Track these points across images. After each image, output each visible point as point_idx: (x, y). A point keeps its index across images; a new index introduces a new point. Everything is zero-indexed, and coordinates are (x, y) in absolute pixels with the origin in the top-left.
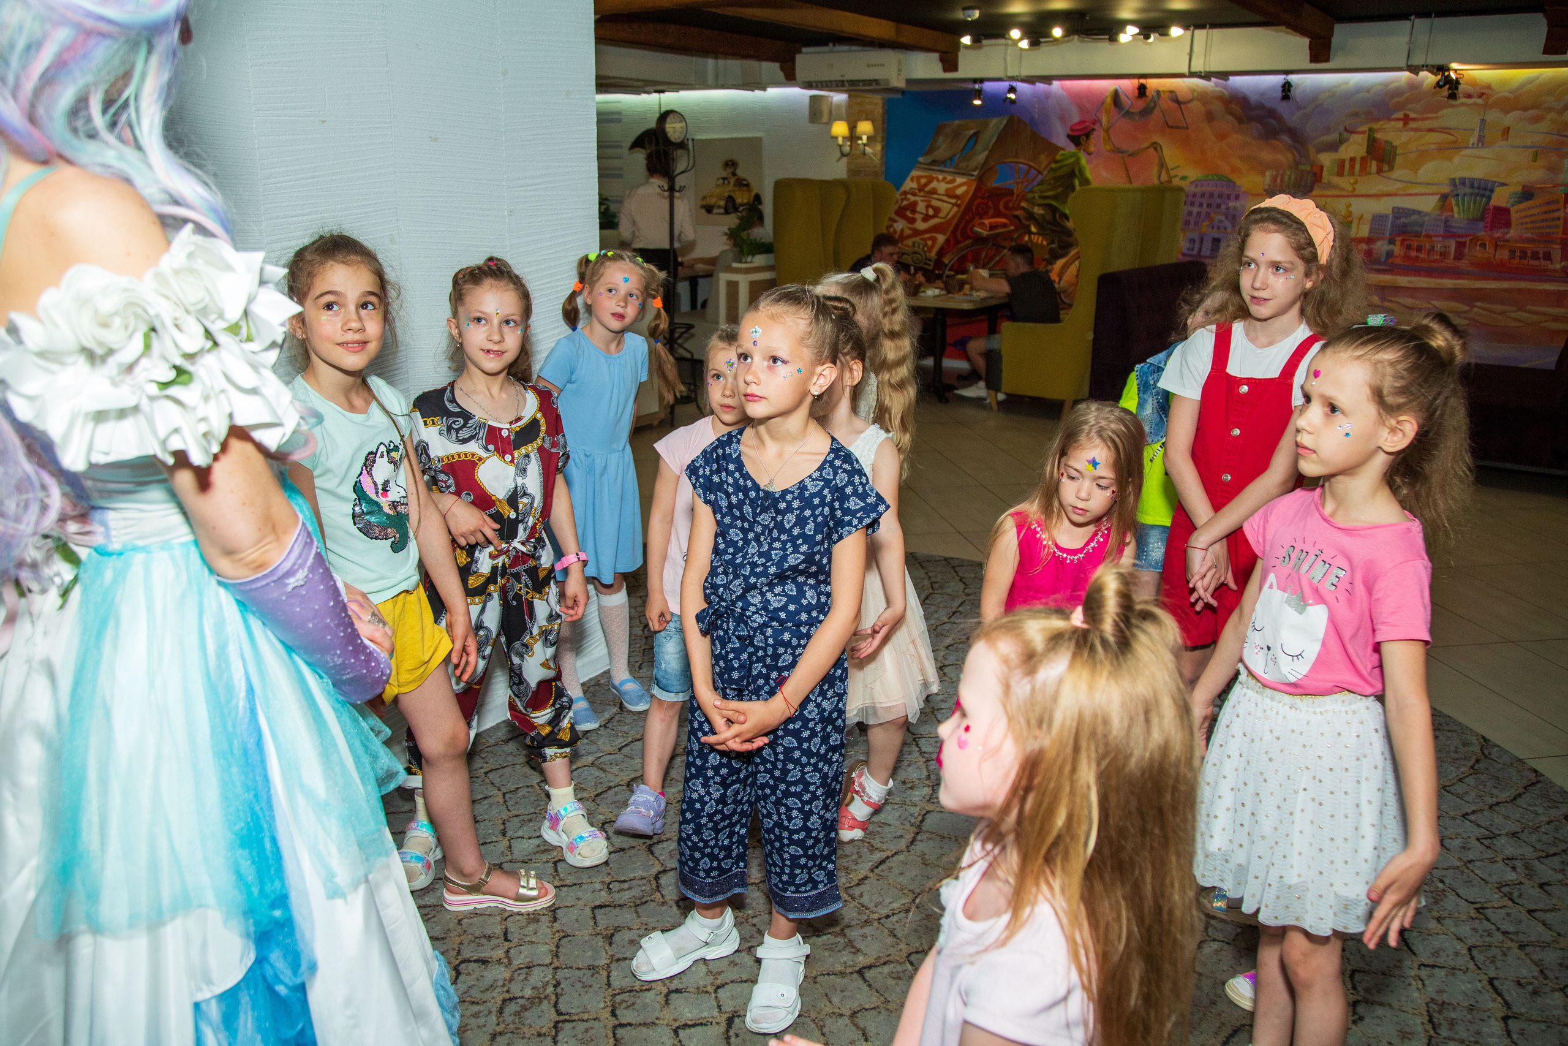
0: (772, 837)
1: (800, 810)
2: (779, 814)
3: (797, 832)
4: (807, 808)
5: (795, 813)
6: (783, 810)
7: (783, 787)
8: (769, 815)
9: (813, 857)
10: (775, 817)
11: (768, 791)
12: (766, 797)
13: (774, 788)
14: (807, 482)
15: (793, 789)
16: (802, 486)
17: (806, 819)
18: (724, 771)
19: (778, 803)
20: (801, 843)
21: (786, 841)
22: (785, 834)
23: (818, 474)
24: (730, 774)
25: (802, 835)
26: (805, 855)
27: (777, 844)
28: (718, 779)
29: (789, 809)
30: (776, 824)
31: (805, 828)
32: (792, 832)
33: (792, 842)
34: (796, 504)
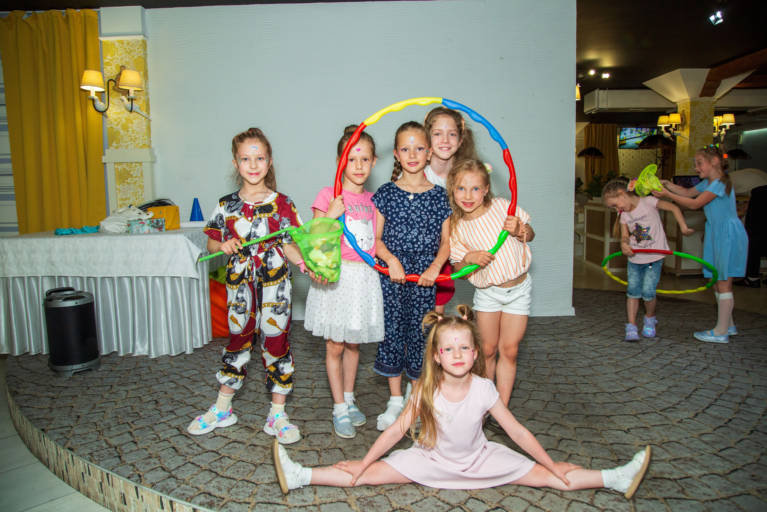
0: (416, 346)
2: (420, 336)
8: (415, 337)
10: (418, 337)
11: (415, 327)
12: (414, 329)
14: (431, 191)
16: (429, 192)
18: (399, 319)
21: (422, 347)
23: (434, 189)
24: (401, 321)
27: (418, 349)
28: (396, 321)
30: (418, 340)
34: (428, 198)
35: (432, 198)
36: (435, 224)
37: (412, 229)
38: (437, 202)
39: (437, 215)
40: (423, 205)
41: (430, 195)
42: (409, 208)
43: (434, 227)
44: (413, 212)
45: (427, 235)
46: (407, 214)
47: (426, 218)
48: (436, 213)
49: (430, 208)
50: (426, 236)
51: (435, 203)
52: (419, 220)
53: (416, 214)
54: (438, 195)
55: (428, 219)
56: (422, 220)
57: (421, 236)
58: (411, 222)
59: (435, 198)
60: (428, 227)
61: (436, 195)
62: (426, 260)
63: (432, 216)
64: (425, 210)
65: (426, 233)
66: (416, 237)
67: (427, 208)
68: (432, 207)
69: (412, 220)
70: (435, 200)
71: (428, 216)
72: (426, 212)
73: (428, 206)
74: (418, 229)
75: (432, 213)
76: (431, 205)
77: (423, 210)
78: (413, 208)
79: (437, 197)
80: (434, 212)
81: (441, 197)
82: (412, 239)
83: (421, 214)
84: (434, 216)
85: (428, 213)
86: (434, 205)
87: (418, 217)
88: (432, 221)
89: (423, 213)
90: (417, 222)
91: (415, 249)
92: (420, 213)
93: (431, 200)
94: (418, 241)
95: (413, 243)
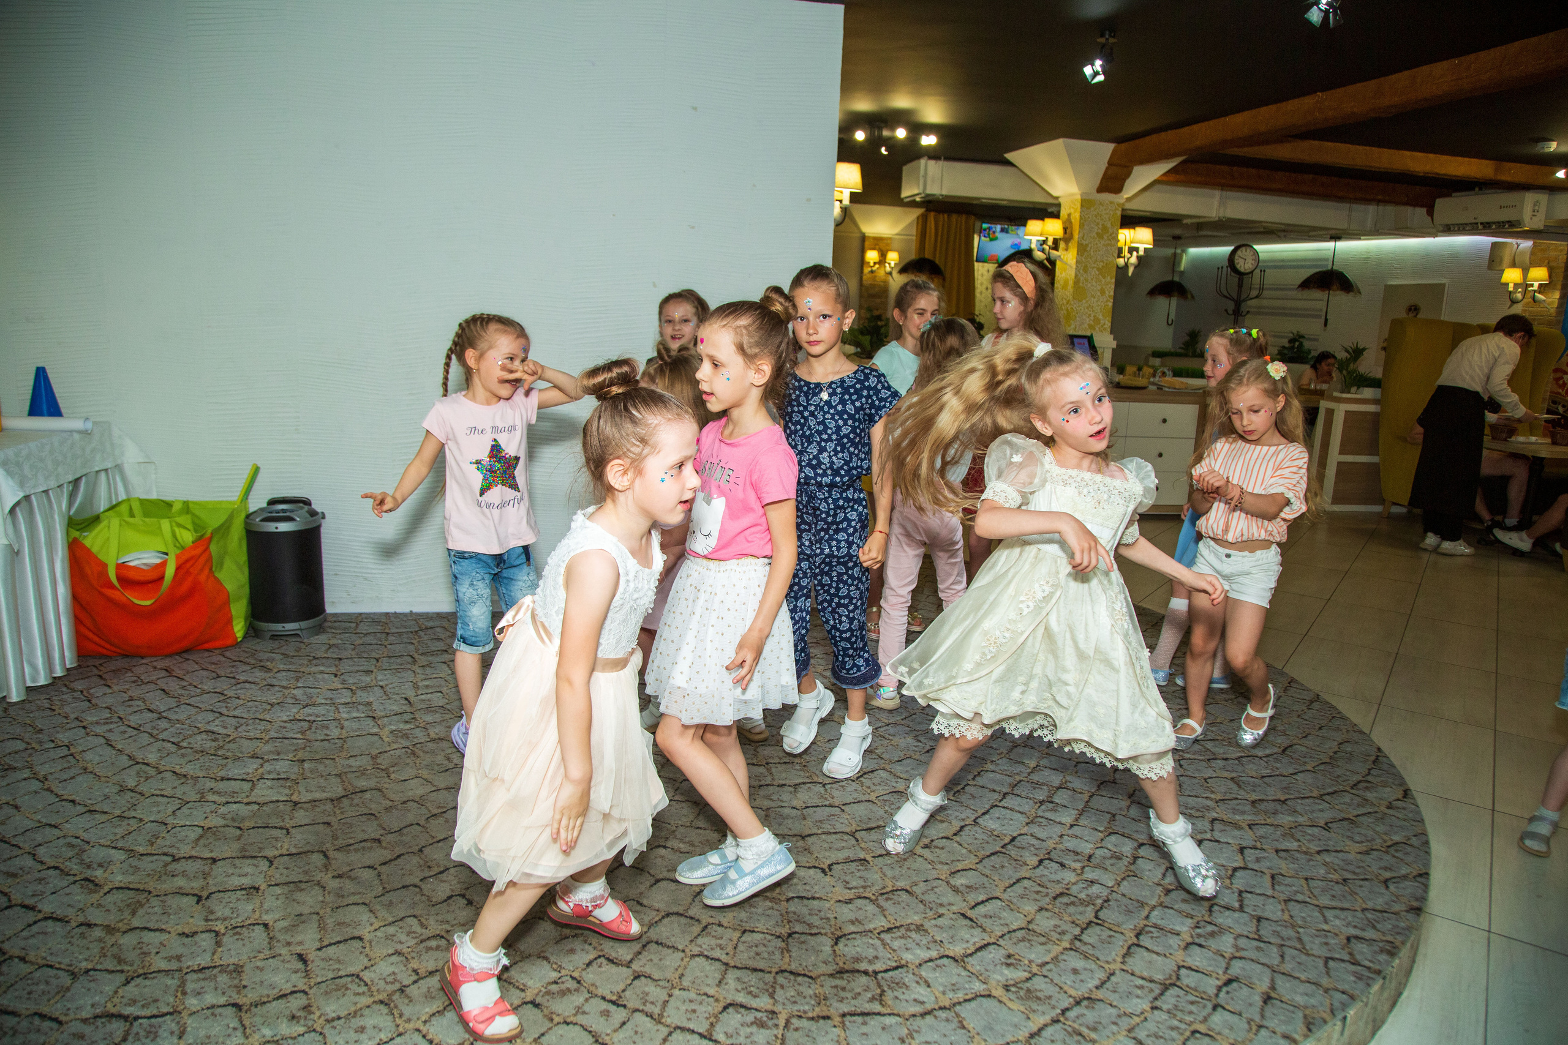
1: (847, 617)
3: (845, 632)
4: (851, 615)
5: (844, 619)
6: (836, 616)
7: (836, 600)
9: (855, 650)
13: (830, 603)
14: (847, 379)
15: (842, 601)
16: (842, 381)
17: (851, 623)
19: (833, 612)
20: (848, 640)
22: (838, 634)
25: (848, 634)
26: (852, 648)
29: (840, 616)
31: (850, 630)
32: (842, 632)
33: (842, 639)
34: (839, 390)
35: (846, 390)
37: (810, 443)
38: (855, 397)
41: (842, 386)
42: (806, 408)
44: (812, 414)
46: (803, 417)
48: (851, 417)
49: (840, 408)
50: (836, 455)
51: (850, 398)
52: (821, 428)
53: (816, 417)
54: (858, 386)
55: (839, 428)
56: (826, 428)
57: (825, 454)
58: (808, 433)
59: (852, 391)
61: (853, 386)
62: (841, 497)
63: (845, 422)
64: (832, 411)
65: (835, 450)
66: (816, 457)
67: (835, 408)
68: (844, 406)
69: (809, 428)
70: (851, 395)
71: (836, 421)
72: (833, 415)
74: (819, 443)
75: (846, 417)
76: (843, 402)
77: (828, 412)
78: (812, 408)
79: (856, 390)
80: (849, 414)
81: (861, 389)
82: (810, 460)
83: (825, 419)
84: (850, 422)
85: (837, 417)
87: (819, 424)
88: (845, 430)
89: (828, 416)
90: (817, 431)
91: (819, 479)
93: (843, 394)
94: (820, 463)
95: (814, 468)
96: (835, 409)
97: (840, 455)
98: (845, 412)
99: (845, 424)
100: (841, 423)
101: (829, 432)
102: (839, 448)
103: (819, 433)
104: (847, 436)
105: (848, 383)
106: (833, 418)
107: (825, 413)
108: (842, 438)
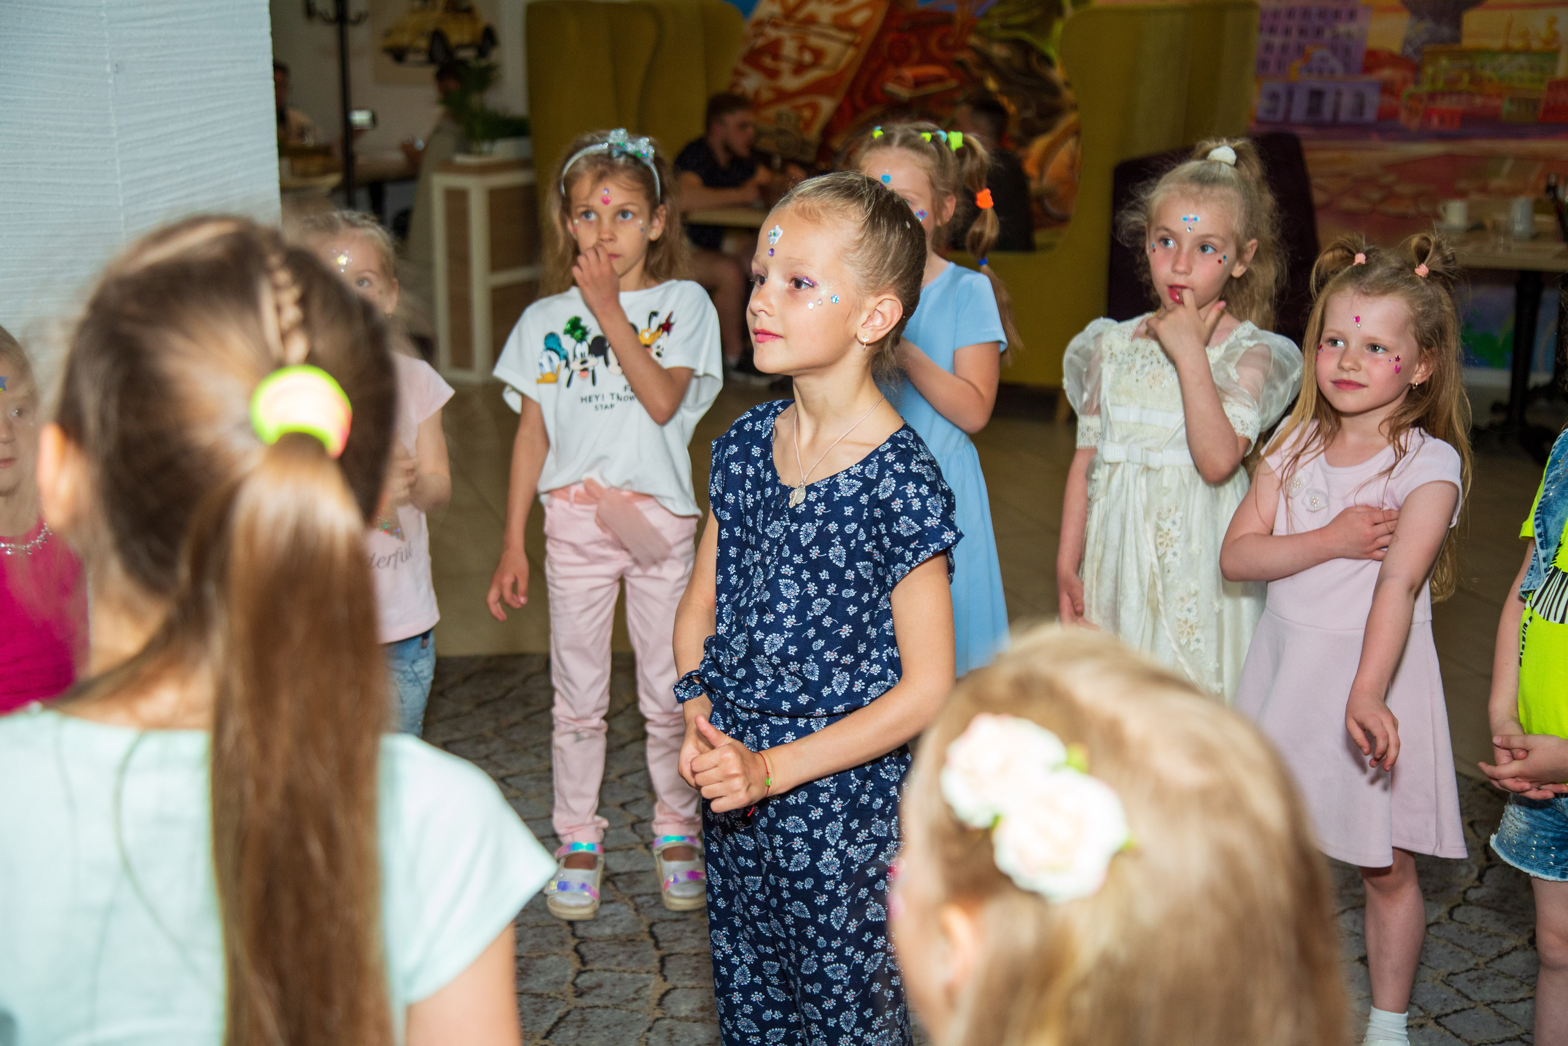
14: (842, 480)
16: (833, 485)
23: (859, 469)
34: (820, 509)
35: (834, 511)
36: (827, 622)
39: (843, 584)
40: (793, 539)
43: (822, 632)
45: (786, 659)
47: (791, 592)
48: (837, 575)
49: (815, 553)
51: (840, 532)
55: (805, 601)
56: (778, 597)
59: (849, 511)
60: (797, 631)
61: (854, 500)
63: (822, 586)
64: (798, 559)
67: (805, 551)
70: (843, 521)
72: (799, 569)
73: (810, 546)
75: (824, 575)
76: (823, 540)
77: (789, 561)
78: (765, 545)
83: (779, 575)
84: (832, 589)
85: (806, 575)
86: (837, 540)
88: (818, 607)
89: (787, 570)
92: (778, 568)
93: (827, 519)
96: (806, 556)
97: (794, 666)
98: (824, 563)
99: (822, 593)
100: (812, 589)
101: (782, 607)
102: (792, 650)
103: (762, 609)
104: (817, 621)
105: (846, 490)
106: (796, 577)
107: (784, 561)
108: (807, 626)
